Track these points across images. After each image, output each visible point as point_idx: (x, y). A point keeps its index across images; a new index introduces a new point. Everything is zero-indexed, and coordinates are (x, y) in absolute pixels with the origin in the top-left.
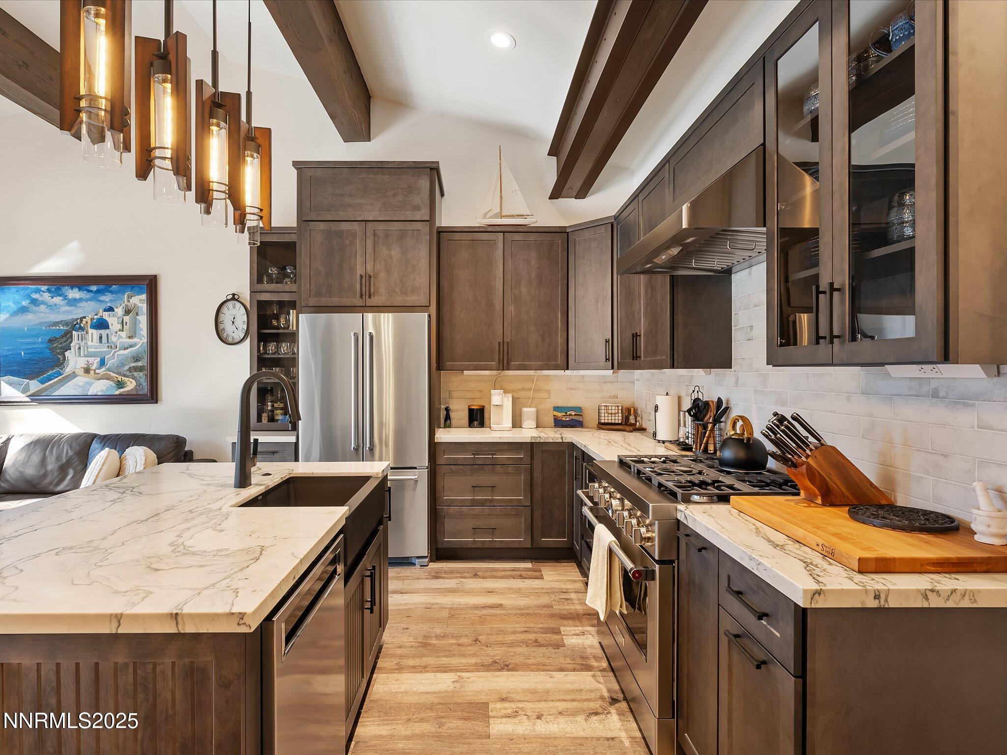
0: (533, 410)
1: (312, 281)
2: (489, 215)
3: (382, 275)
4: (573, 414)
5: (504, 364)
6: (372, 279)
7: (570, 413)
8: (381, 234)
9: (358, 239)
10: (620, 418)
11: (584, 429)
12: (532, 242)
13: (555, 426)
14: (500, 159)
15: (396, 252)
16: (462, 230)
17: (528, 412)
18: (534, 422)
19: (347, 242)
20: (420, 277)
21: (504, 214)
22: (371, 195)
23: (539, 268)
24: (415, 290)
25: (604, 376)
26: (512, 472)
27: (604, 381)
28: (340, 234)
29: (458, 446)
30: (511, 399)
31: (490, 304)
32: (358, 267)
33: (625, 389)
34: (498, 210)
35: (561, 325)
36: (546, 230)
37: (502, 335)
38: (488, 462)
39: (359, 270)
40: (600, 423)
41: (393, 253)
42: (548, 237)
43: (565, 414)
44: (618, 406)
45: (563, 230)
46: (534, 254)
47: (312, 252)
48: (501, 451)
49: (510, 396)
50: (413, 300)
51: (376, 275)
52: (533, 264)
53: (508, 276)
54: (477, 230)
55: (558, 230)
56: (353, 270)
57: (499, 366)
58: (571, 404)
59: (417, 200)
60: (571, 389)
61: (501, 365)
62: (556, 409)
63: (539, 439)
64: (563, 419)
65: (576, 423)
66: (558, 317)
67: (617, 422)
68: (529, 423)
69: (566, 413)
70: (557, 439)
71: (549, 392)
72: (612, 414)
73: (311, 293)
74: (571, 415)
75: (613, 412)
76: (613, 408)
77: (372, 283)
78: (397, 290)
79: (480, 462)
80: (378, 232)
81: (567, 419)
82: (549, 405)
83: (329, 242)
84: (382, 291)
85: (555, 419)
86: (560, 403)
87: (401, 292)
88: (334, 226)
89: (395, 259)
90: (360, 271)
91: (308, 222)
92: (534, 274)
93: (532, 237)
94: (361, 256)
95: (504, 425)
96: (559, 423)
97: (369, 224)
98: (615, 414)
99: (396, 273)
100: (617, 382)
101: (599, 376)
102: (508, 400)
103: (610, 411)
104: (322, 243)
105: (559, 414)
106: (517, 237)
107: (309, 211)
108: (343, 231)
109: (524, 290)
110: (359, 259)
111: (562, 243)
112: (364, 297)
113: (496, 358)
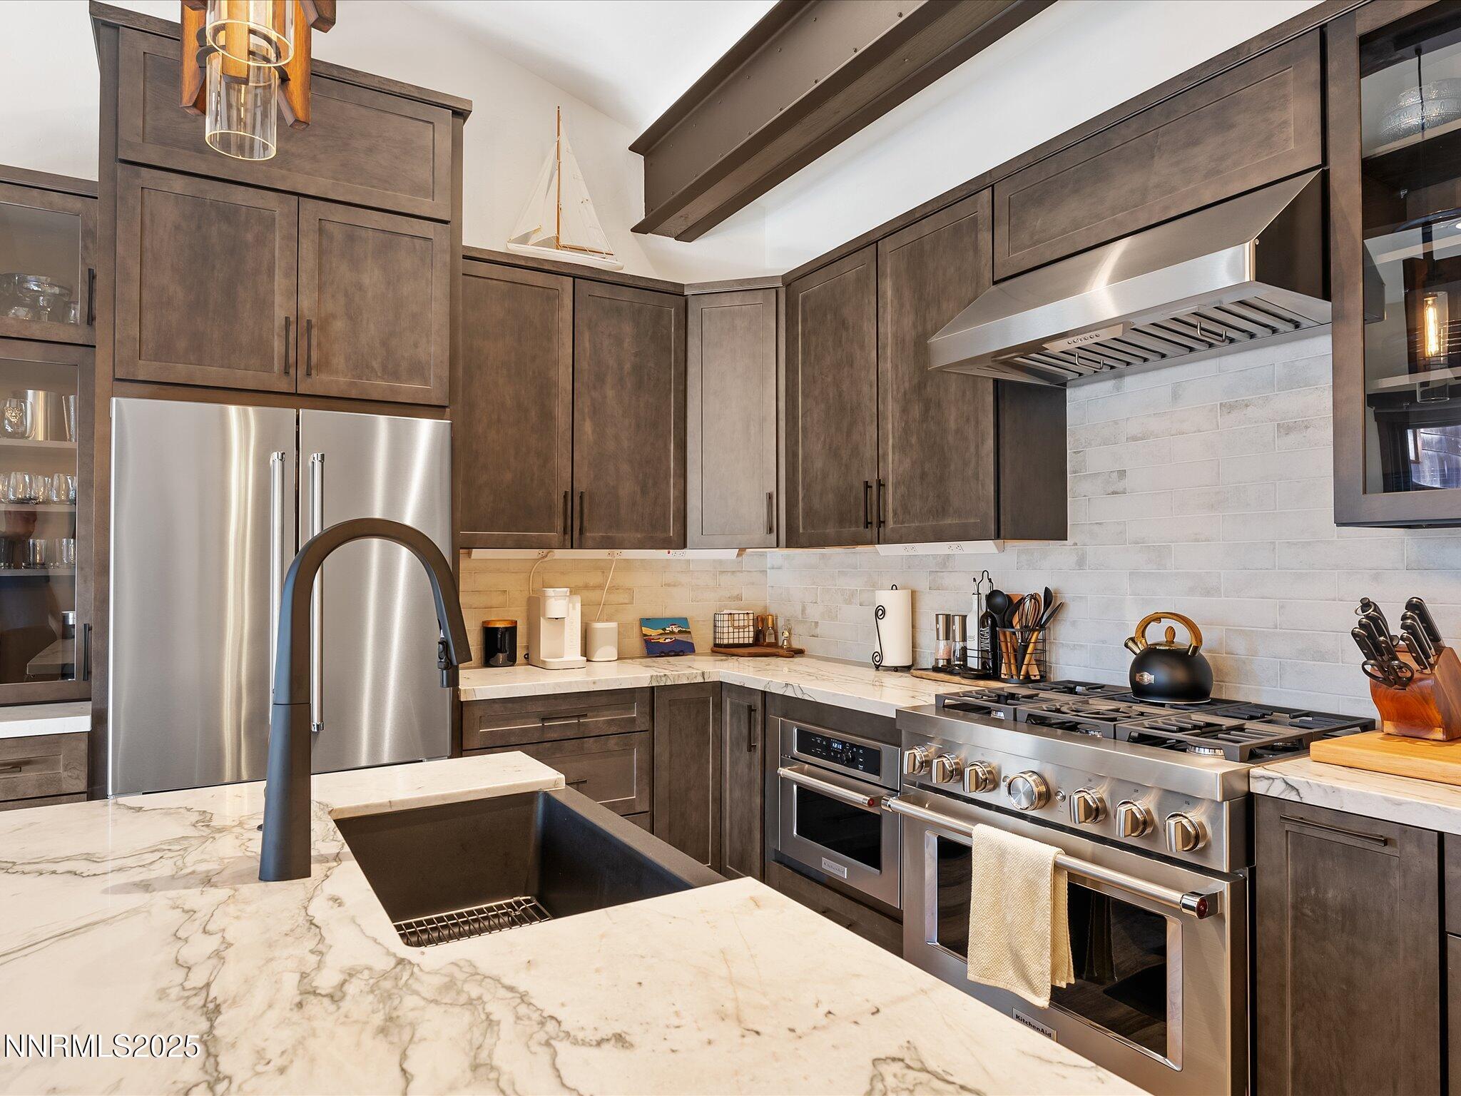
0: (613, 625)
1: (149, 317)
2: (534, 239)
3: (339, 325)
4: (676, 630)
5: (574, 537)
6: (315, 332)
7: (670, 629)
8: (337, 233)
9: (277, 234)
10: (752, 634)
11: (696, 658)
12: (626, 303)
13: (648, 654)
14: (558, 135)
15: (372, 277)
16: (491, 258)
17: (605, 629)
18: (614, 649)
19: (250, 237)
20: (428, 342)
21: (562, 242)
22: (311, 139)
23: (636, 355)
24: (417, 370)
25: (720, 562)
26: (616, 748)
27: (720, 569)
28: (228, 214)
29: (510, 705)
30: (578, 606)
31: (547, 416)
32: (278, 299)
33: (753, 584)
34: (554, 233)
35: (675, 464)
36: (650, 285)
37: (570, 479)
38: (570, 734)
39: (281, 306)
40: (716, 645)
41: (366, 280)
42: (653, 299)
43: (661, 631)
44: (748, 613)
45: (678, 290)
46: (628, 329)
47: (147, 243)
48: (596, 709)
49: (577, 601)
50: (410, 389)
51: (325, 324)
52: (626, 345)
53: (583, 365)
54: (523, 263)
55: (671, 289)
56: (263, 305)
57: (564, 540)
58: (668, 614)
59: (423, 173)
60: (669, 585)
61: (568, 537)
62: (645, 622)
63: (664, 679)
64: (661, 641)
65: (682, 648)
66: (669, 451)
67: (746, 641)
68: (605, 651)
69: (664, 629)
70: (696, 677)
71: (630, 590)
72: (739, 627)
73: (144, 348)
74: (672, 632)
75: (741, 623)
76: (741, 616)
77: (314, 342)
78: (376, 364)
79: (554, 736)
80: (328, 226)
81: (667, 641)
82: (632, 615)
83: (199, 227)
84: (339, 361)
85: (646, 641)
86: (652, 612)
87: (384, 368)
88: (215, 192)
89: (370, 294)
90: (281, 309)
91: (137, 168)
92: (628, 366)
93: (627, 294)
94: (287, 275)
95: (566, 658)
96: (654, 650)
97: (308, 205)
98: (744, 627)
99: (372, 326)
100: (742, 572)
101: (714, 561)
102: (574, 608)
103: (736, 624)
104: (177, 228)
105: (653, 633)
106: (599, 290)
107: (140, 140)
108: (236, 208)
109: (610, 393)
110: (280, 282)
111: (677, 314)
112: (292, 371)
113: (559, 523)
